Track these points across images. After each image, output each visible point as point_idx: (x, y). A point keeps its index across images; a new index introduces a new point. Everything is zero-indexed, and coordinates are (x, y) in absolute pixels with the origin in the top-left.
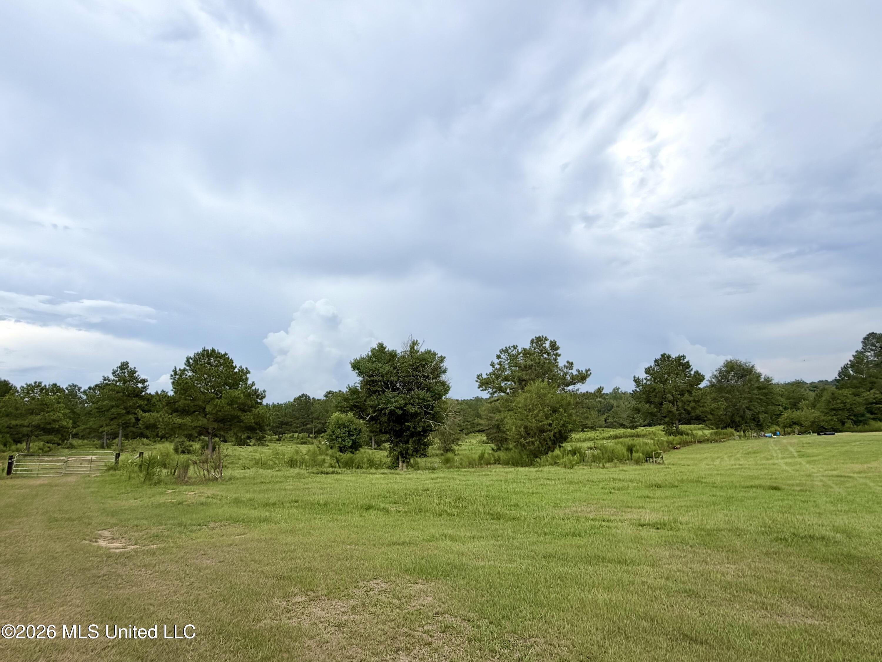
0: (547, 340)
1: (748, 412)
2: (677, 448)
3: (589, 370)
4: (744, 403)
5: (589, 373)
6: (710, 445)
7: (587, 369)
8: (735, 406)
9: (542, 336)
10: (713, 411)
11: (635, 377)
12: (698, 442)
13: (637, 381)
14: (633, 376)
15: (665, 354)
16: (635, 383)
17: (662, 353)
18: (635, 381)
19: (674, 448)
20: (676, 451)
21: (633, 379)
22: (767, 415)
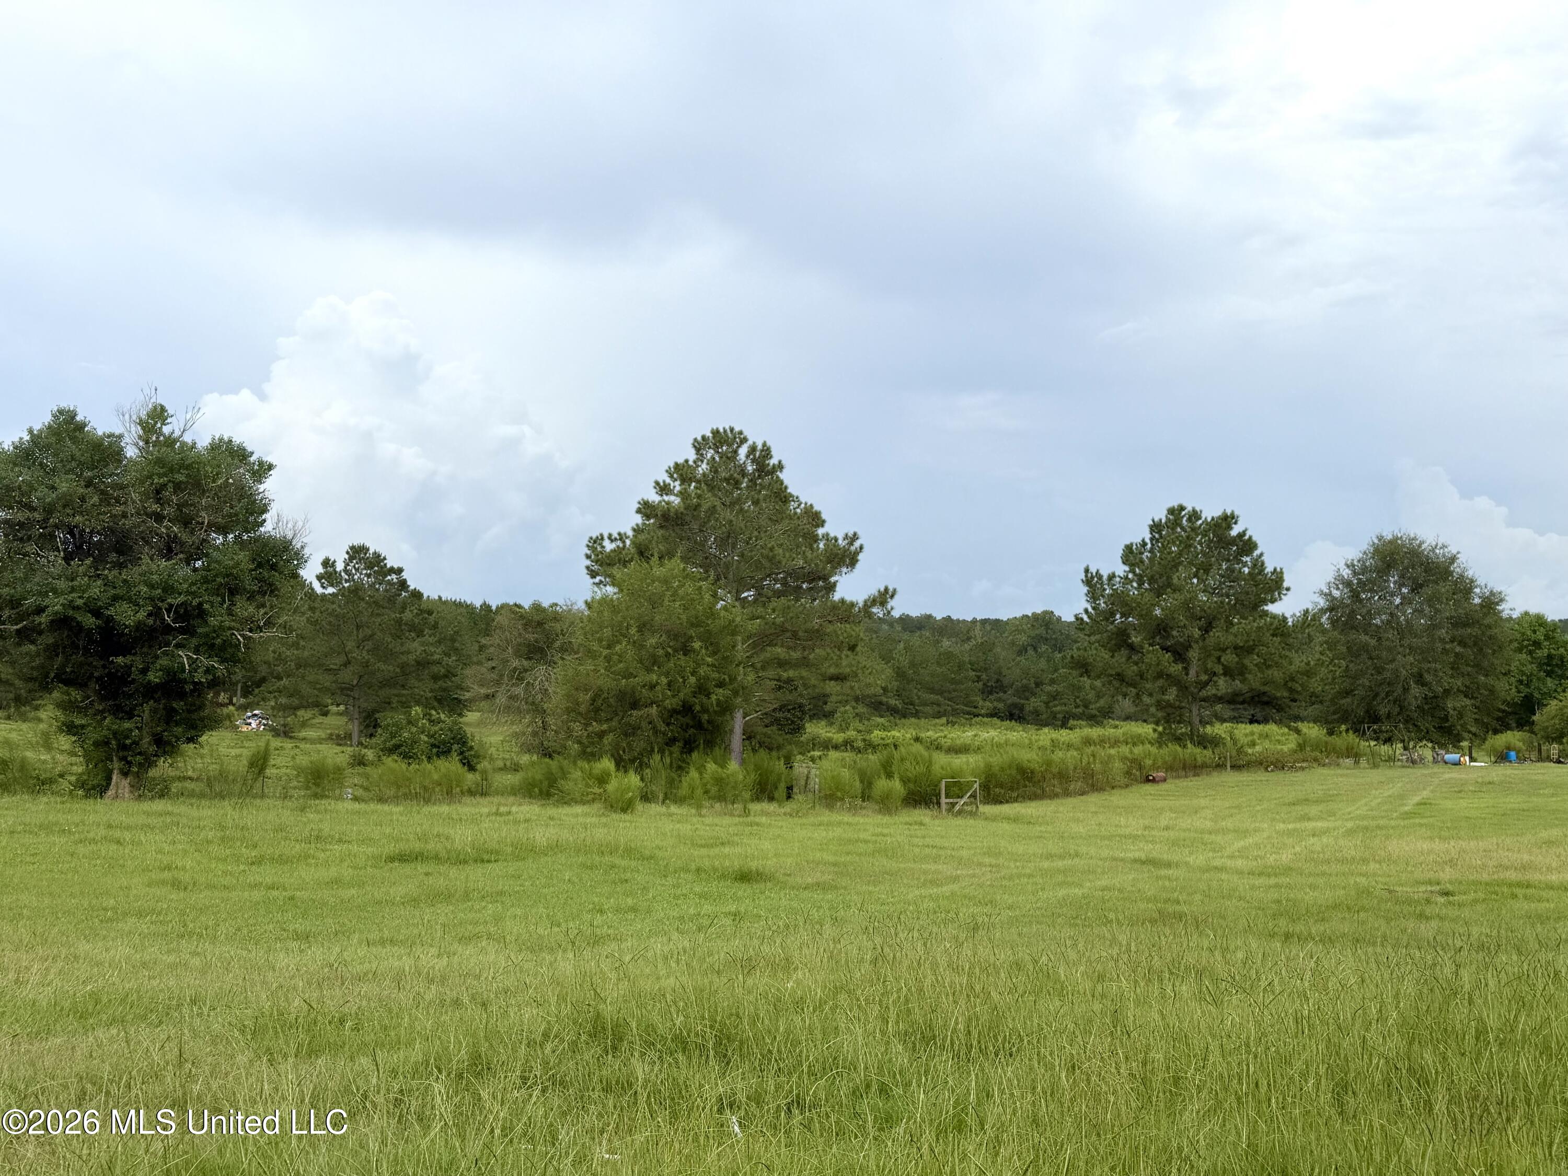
0: (744, 440)
1: (1416, 691)
2: (1154, 781)
3: (855, 537)
4: (1405, 664)
5: (857, 544)
6: (1260, 776)
7: (850, 534)
8: (1379, 670)
9: (732, 430)
10: (1292, 679)
11: (1087, 571)
12: (1232, 767)
13: (1092, 582)
14: (1085, 566)
15: (1182, 508)
16: (1085, 589)
17: (1175, 504)
18: (1088, 582)
19: (1148, 780)
20: (1149, 788)
21: (1083, 576)
22: (1468, 702)
